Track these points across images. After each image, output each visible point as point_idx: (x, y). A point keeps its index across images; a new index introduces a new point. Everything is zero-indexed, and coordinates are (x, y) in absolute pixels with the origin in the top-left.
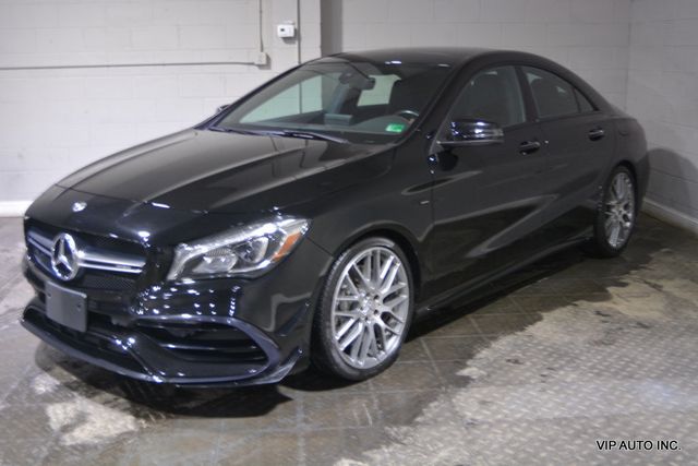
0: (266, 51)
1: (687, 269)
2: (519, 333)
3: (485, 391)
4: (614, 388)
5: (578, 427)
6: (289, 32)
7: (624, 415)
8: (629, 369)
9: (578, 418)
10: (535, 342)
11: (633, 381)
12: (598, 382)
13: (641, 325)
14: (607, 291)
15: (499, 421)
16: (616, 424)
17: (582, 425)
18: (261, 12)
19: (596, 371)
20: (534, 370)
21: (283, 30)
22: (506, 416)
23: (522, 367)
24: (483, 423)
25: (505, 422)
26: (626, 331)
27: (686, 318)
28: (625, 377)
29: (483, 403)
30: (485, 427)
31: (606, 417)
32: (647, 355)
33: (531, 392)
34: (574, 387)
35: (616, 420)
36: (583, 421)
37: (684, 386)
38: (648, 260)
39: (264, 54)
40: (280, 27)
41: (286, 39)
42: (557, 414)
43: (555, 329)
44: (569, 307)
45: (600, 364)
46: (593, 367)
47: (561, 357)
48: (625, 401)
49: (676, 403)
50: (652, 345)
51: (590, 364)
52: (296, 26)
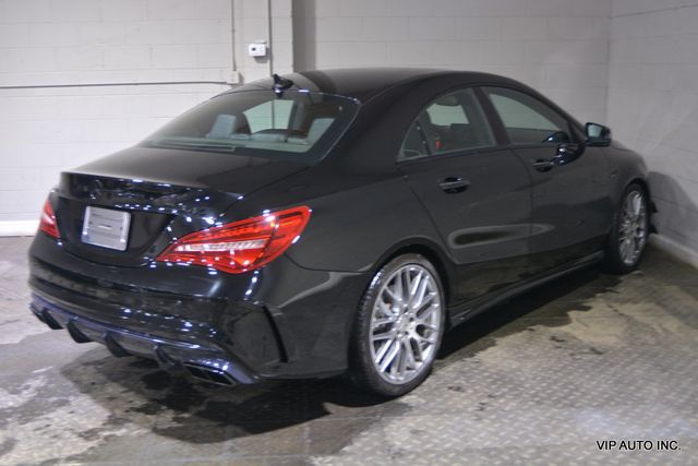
0: (238, 70)
1: (655, 292)
2: (468, 359)
3: (420, 419)
4: (552, 418)
5: (507, 458)
6: (261, 51)
7: (555, 446)
8: (572, 397)
9: (509, 448)
10: (482, 368)
11: (573, 409)
12: (537, 411)
13: (594, 351)
14: (567, 315)
15: (428, 451)
16: (546, 455)
17: (511, 455)
18: (233, 31)
19: (537, 399)
20: (474, 398)
21: (254, 49)
22: (436, 446)
23: (463, 395)
24: (410, 453)
25: (432, 452)
26: (578, 357)
27: (643, 344)
28: (566, 405)
29: (415, 432)
30: (412, 457)
31: (538, 448)
32: (594, 383)
33: (467, 422)
34: (511, 416)
35: (546, 451)
36: (513, 452)
37: (624, 414)
38: (616, 283)
39: (236, 73)
40: (252, 46)
41: (258, 58)
42: (487, 443)
43: (505, 355)
44: (525, 332)
45: (543, 392)
46: (535, 395)
47: (505, 384)
48: (560, 431)
49: (612, 433)
50: (602, 372)
51: (533, 392)
52: (268, 45)
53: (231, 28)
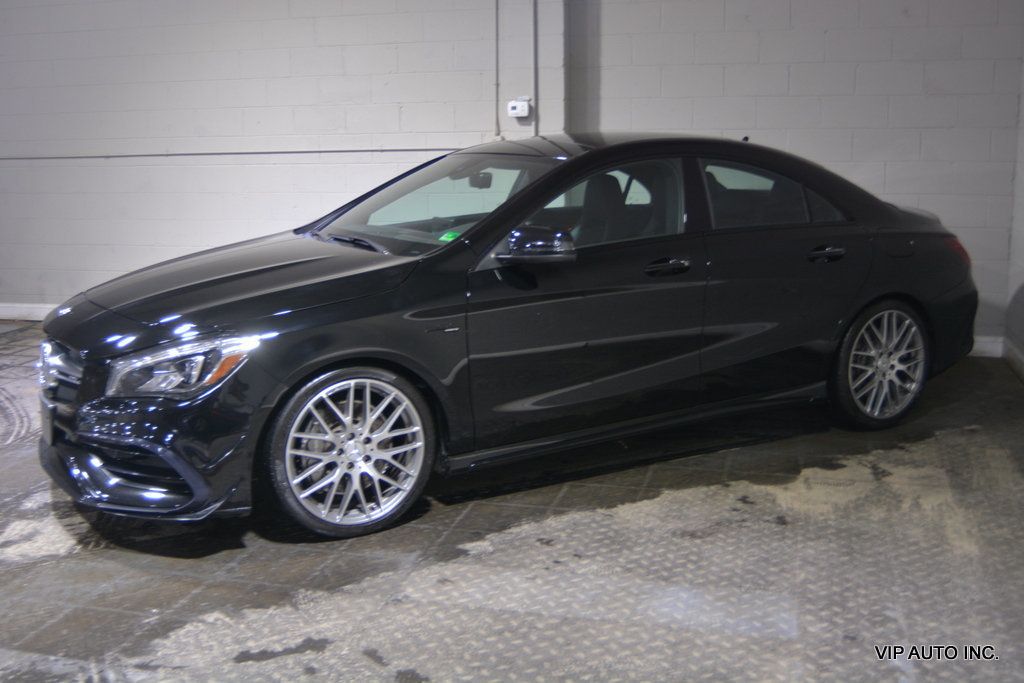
0: (502, 134)
6: (523, 109)
13: (778, 520)
14: (797, 473)
18: (498, 85)
20: (555, 554)
21: (514, 108)
26: (747, 524)
40: (512, 104)
41: (521, 120)
43: (654, 512)
44: (713, 488)
47: (611, 544)
52: (533, 103)
53: (494, 82)
